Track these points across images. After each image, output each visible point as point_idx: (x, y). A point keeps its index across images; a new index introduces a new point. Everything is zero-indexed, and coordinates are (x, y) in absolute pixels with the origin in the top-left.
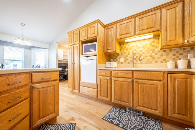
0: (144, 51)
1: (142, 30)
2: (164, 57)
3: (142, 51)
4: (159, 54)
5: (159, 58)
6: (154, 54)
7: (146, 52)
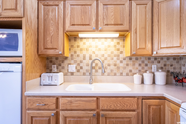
0: (106, 56)
1: (107, 25)
2: (130, 68)
3: (103, 55)
4: (125, 62)
5: (124, 68)
6: (118, 62)
7: (109, 58)
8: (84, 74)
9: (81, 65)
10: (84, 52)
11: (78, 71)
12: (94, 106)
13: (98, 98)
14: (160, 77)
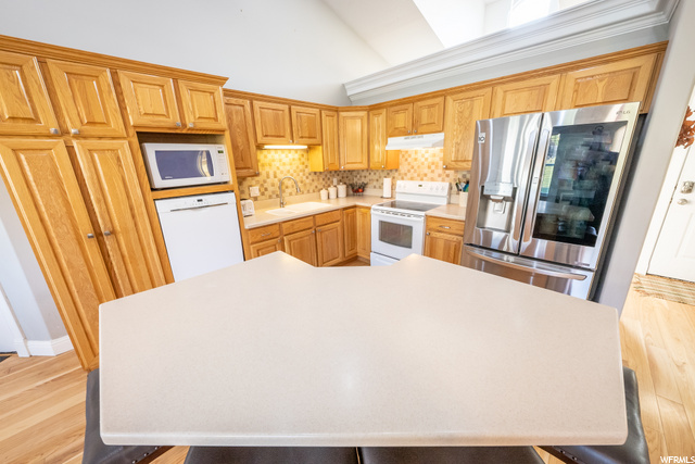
0: (292, 171)
1: (302, 137)
2: (316, 183)
3: (289, 171)
4: (310, 177)
5: (311, 184)
6: (304, 178)
7: (295, 174)
8: (270, 197)
9: (266, 185)
10: (267, 169)
11: (263, 194)
12: (311, 224)
13: (314, 216)
14: (342, 189)
